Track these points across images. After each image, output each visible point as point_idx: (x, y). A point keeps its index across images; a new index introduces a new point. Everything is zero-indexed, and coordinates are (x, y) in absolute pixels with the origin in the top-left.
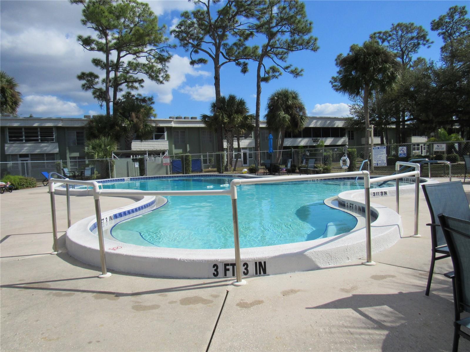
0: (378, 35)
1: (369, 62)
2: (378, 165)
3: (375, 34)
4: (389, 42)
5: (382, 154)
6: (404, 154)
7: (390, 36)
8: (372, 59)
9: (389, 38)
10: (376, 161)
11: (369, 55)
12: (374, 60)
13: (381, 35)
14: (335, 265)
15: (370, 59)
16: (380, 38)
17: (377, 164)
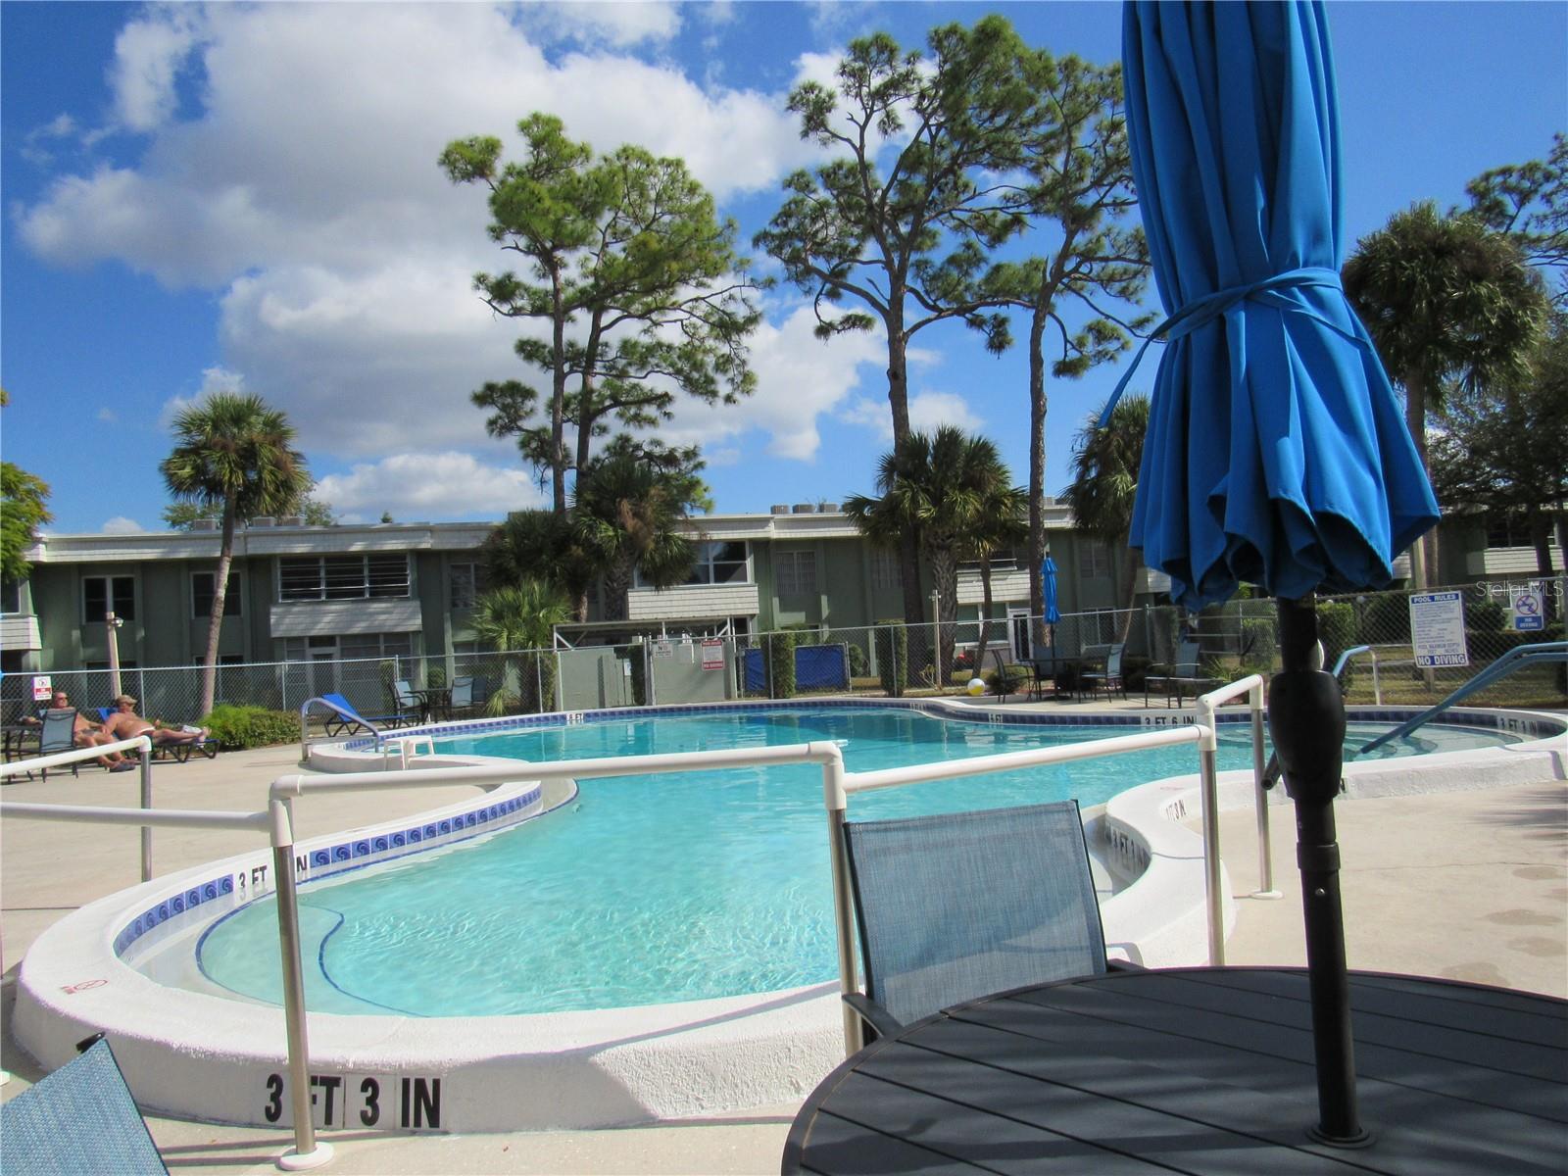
0: (1499, 179)
1: (1411, 283)
2: (1433, 663)
3: (1487, 177)
4: (1547, 198)
5: (1449, 620)
6: (1536, 619)
7: (1548, 177)
8: (1422, 272)
9: (1548, 188)
10: (1424, 647)
11: (1411, 255)
13: (1513, 180)
15: (1412, 269)
16: (1507, 189)
17: (1432, 658)
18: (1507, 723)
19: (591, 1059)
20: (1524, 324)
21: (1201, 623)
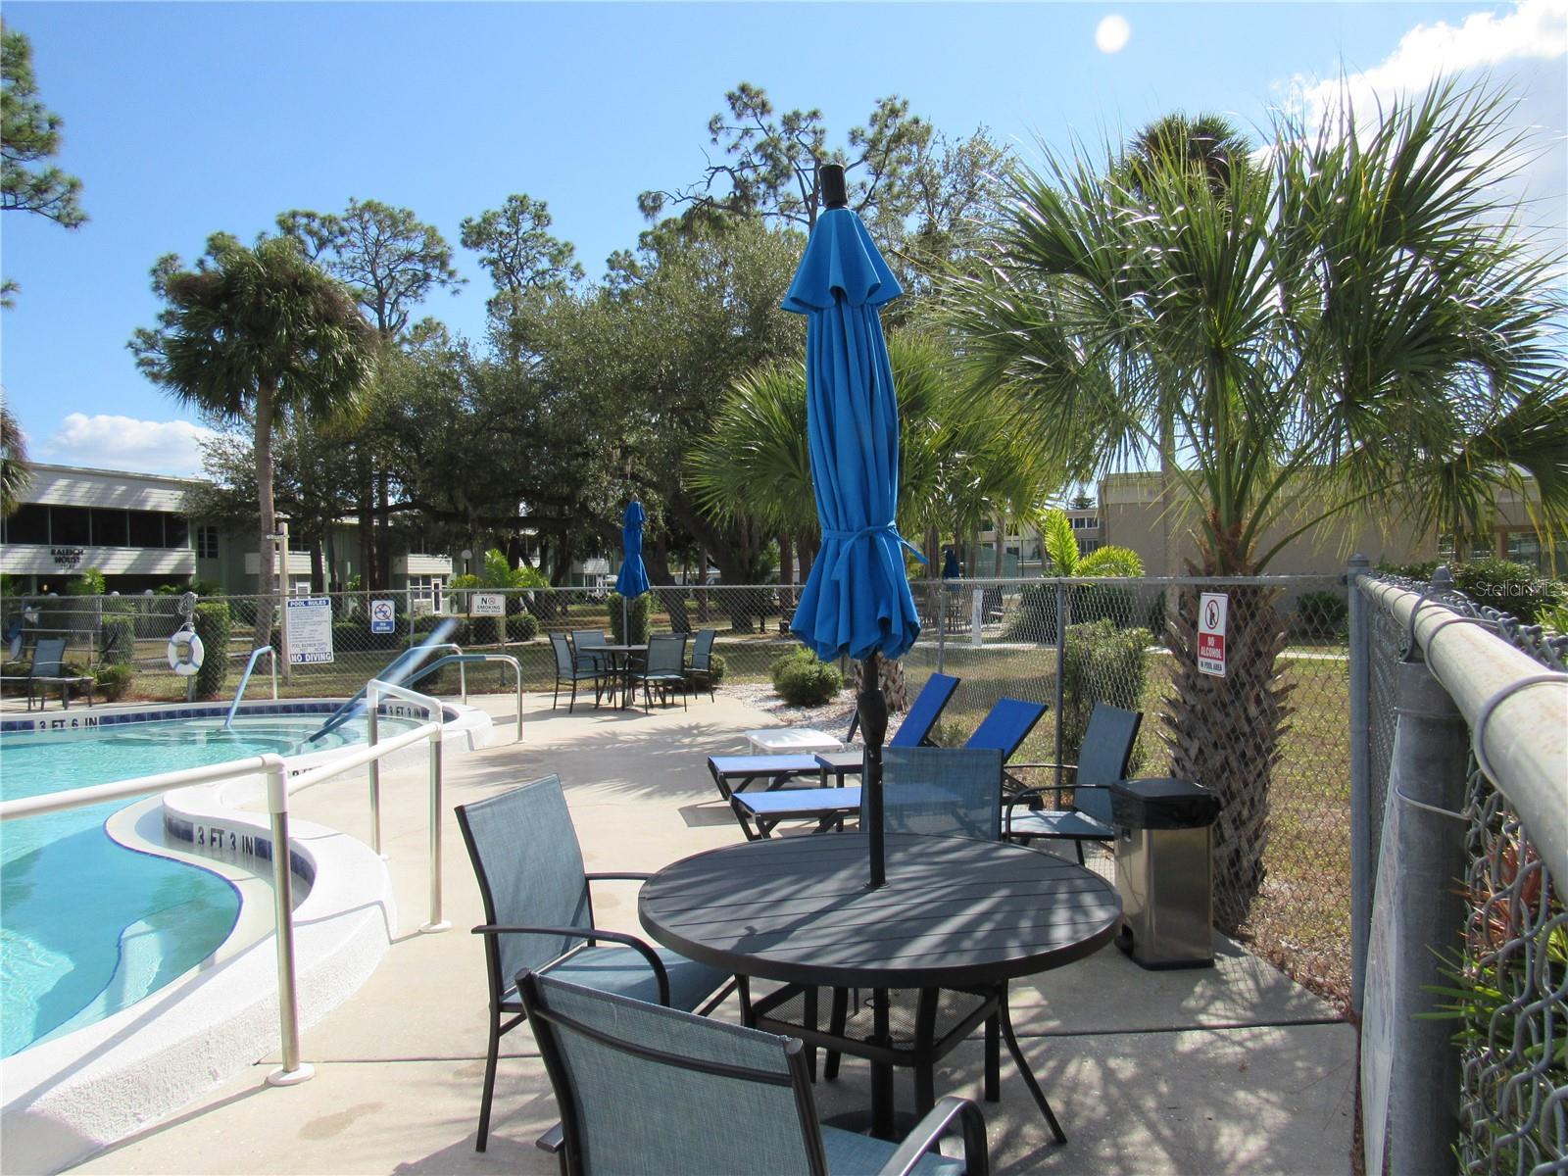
0: (304, 221)
1: (276, 312)
2: (304, 660)
3: (294, 215)
4: (338, 250)
5: (320, 623)
6: (388, 624)
7: (342, 233)
8: (285, 305)
9: (340, 241)
10: (297, 646)
11: (276, 287)
12: (291, 308)
13: (316, 225)
14: (164, 1118)
15: (278, 301)
16: (311, 233)
17: (303, 655)
18: (394, 710)
19: (28, 1110)
20: (362, 368)
21: (41, 616)
